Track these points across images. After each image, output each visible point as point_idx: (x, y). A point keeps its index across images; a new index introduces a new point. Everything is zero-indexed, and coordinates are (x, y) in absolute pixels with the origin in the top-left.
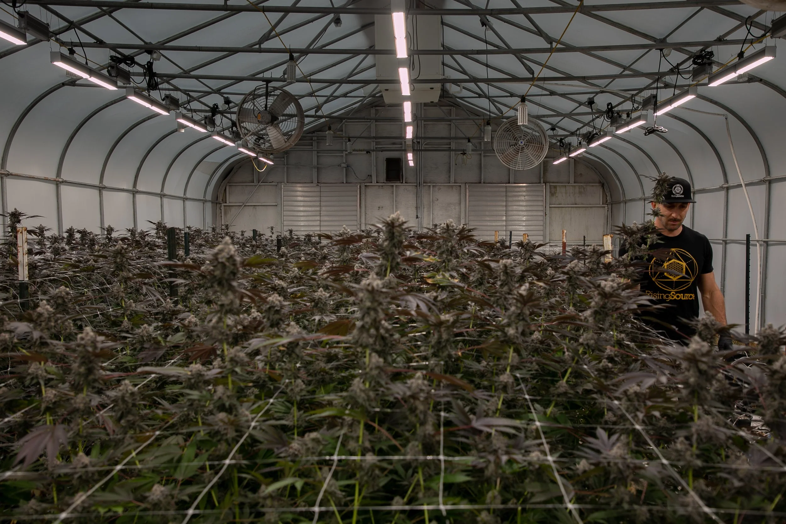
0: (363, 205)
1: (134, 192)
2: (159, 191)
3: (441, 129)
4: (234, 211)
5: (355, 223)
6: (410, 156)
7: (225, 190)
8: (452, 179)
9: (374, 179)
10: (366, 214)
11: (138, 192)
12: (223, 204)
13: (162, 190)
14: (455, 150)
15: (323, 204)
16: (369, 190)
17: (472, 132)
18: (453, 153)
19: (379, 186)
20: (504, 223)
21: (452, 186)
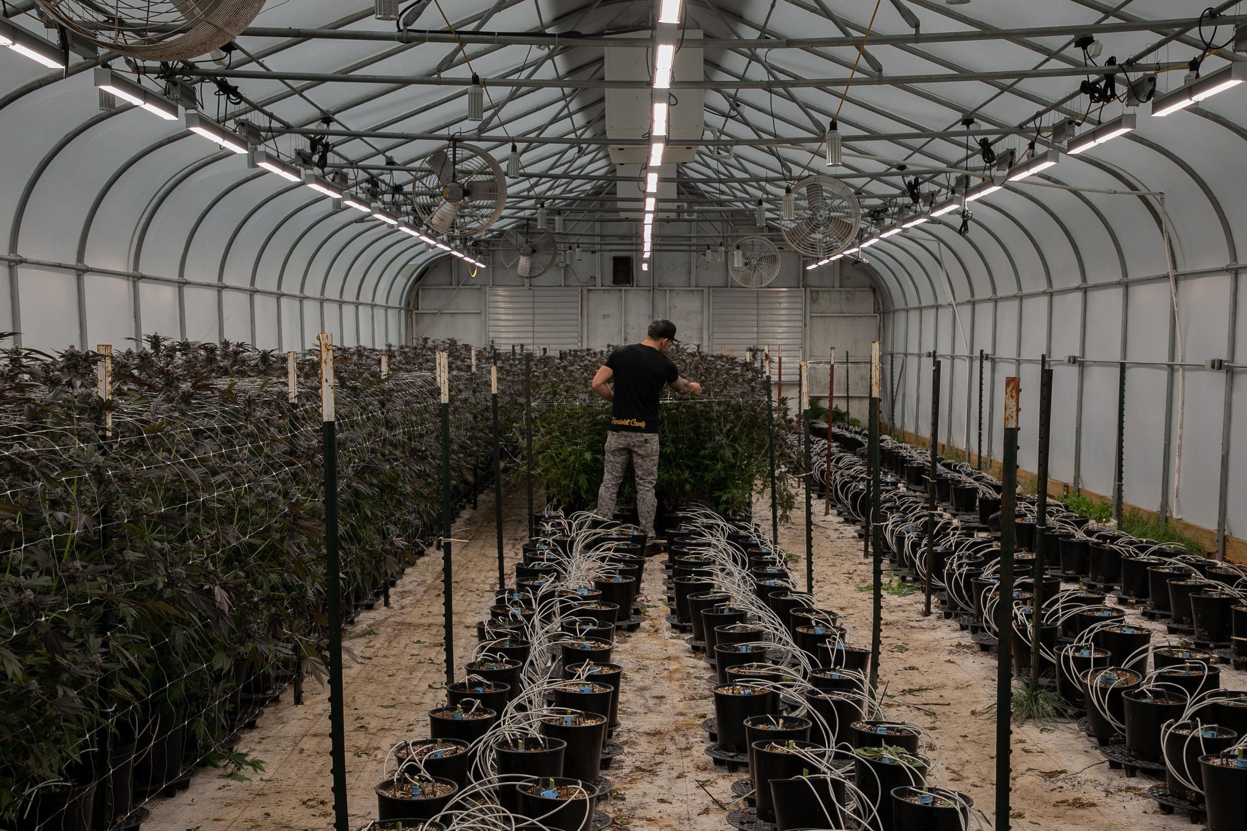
0: (585, 314)
4: (427, 320)
5: (575, 335)
7: (417, 294)
8: (693, 283)
9: (599, 281)
10: (588, 323)
12: (414, 312)
15: (536, 311)
16: (593, 296)
19: (604, 290)
20: (755, 336)
21: (693, 291)
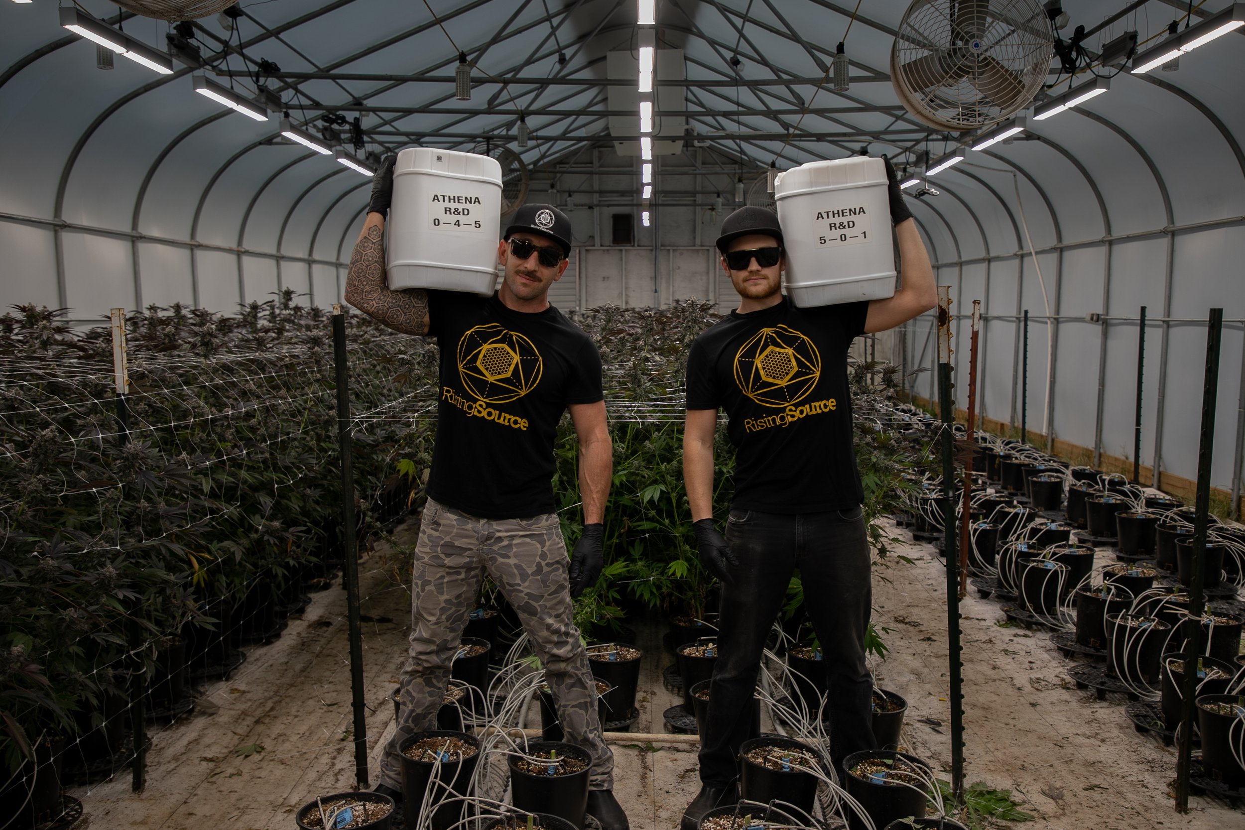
0: (583, 275)
1: (310, 262)
2: (334, 260)
3: (684, 183)
5: (573, 298)
6: (646, 216)
8: (698, 242)
9: (597, 241)
10: (587, 286)
11: (315, 262)
13: (338, 258)
14: (702, 205)
16: (591, 256)
17: (723, 182)
18: (698, 209)
19: (604, 250)
21: (698, 251)
